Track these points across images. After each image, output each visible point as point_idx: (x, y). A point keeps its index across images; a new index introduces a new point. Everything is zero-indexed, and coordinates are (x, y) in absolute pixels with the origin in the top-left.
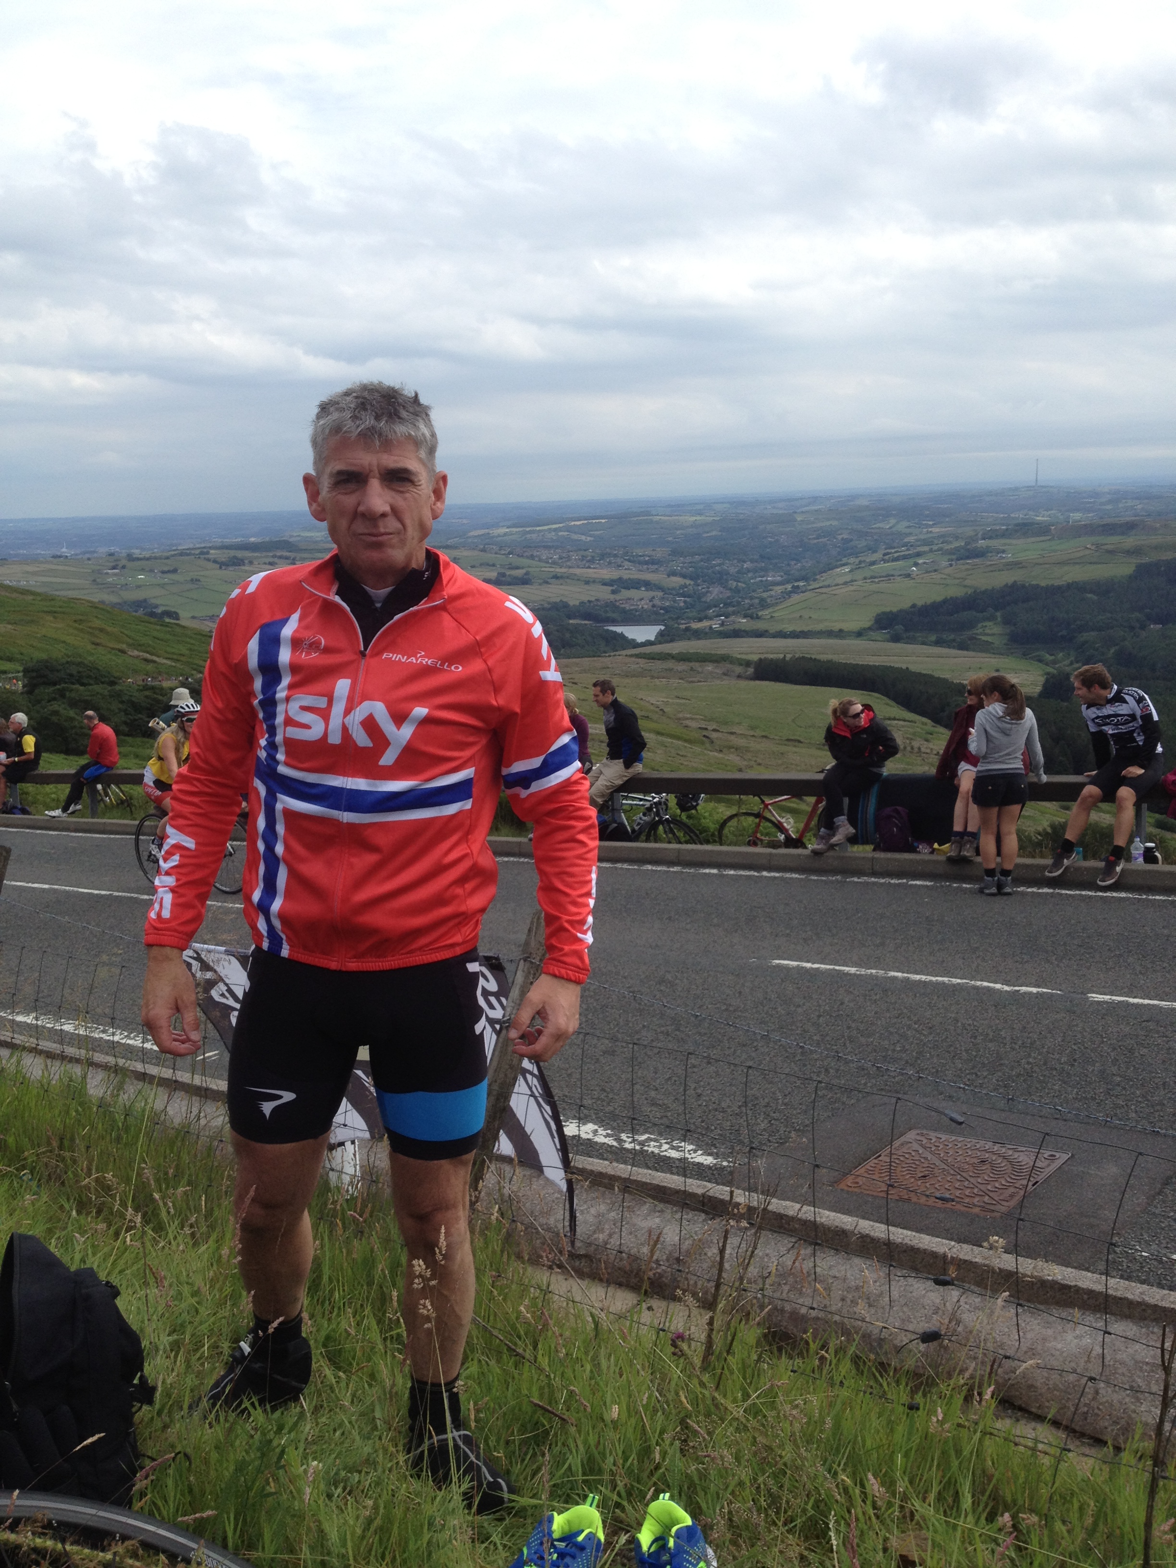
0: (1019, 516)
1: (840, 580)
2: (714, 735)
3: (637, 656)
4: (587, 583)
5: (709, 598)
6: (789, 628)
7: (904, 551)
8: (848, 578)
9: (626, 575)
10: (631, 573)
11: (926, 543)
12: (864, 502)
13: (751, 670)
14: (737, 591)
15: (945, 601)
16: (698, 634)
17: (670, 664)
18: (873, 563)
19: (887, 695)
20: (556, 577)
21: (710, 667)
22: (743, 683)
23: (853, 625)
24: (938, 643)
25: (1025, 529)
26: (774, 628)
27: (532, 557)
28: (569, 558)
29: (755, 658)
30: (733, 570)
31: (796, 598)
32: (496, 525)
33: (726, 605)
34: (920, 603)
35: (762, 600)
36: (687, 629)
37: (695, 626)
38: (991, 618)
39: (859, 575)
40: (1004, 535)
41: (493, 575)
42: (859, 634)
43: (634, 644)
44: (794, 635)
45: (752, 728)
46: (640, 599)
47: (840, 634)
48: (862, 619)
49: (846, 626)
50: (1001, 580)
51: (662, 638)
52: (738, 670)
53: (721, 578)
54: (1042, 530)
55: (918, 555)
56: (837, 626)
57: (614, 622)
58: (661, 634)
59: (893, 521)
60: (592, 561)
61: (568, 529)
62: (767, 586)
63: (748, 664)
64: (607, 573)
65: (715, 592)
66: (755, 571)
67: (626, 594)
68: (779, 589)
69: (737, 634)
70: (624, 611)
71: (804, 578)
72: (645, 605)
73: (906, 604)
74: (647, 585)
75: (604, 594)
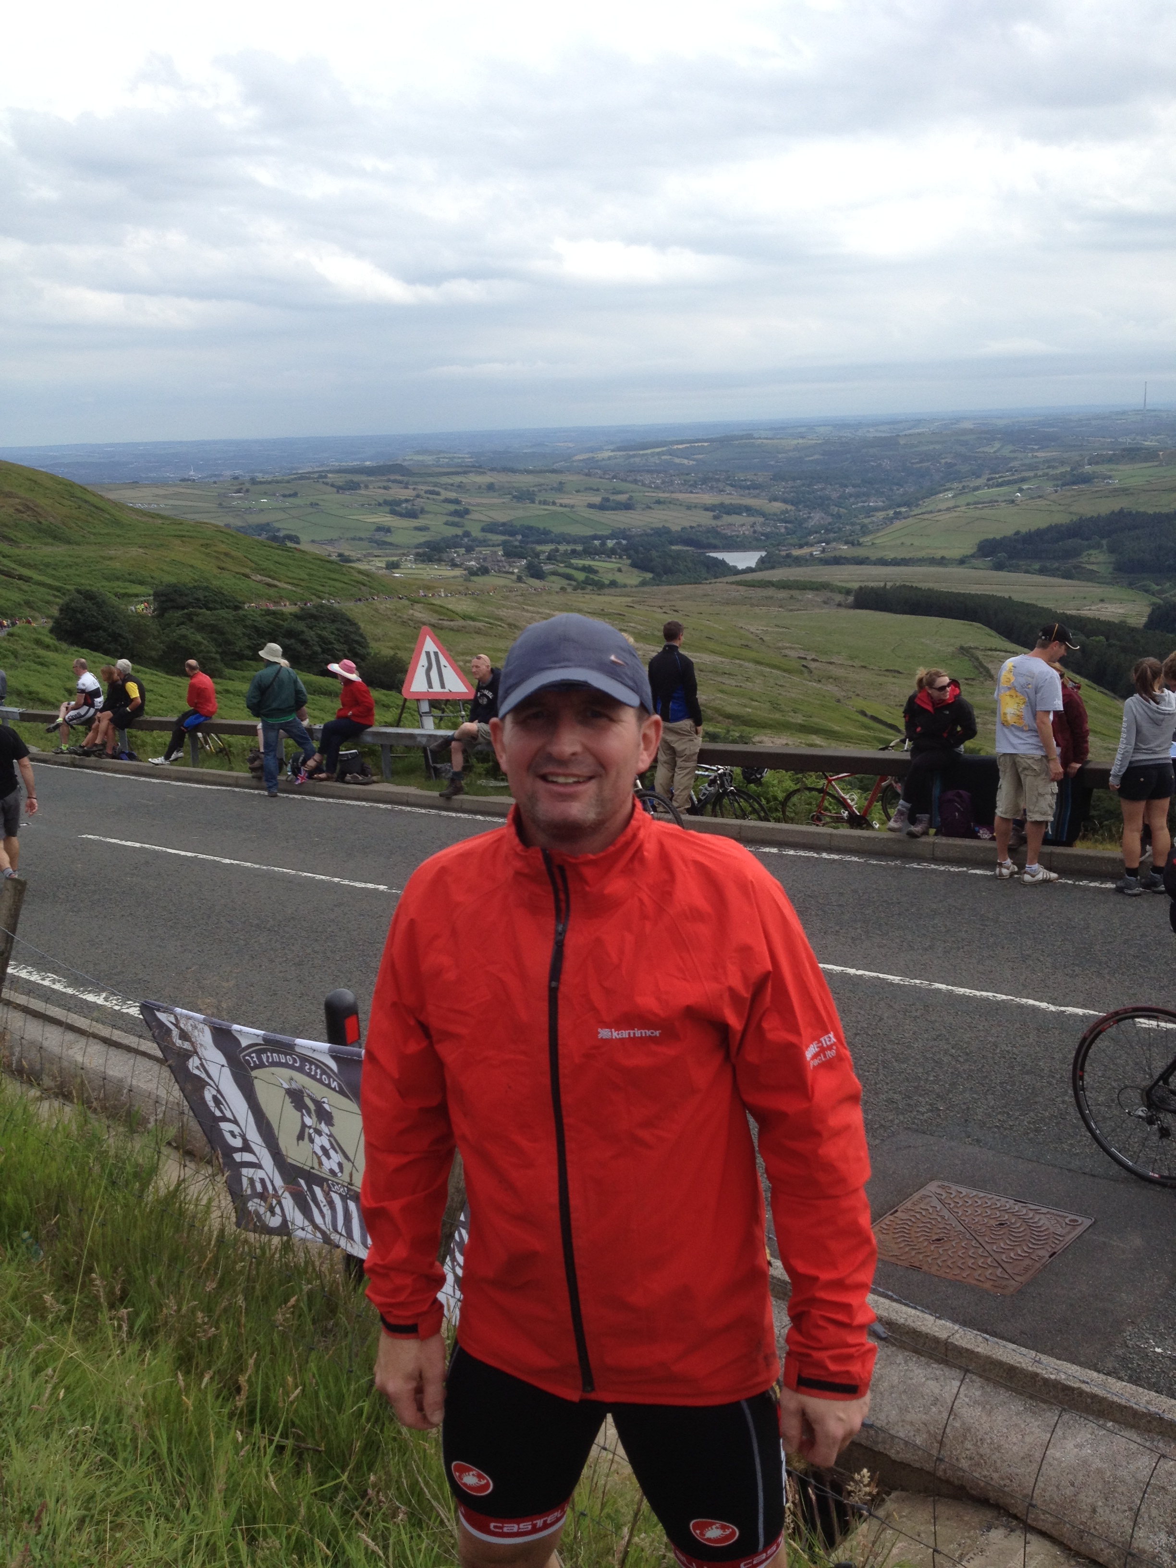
0: (1127, 441)
1: (943, 506)
2: (813, 665)
3: (738, 583)
4: (689, 508)
5: (811, 524)
6: (890, 555)
7: (1008, 475)
8: (951, 504)
9: (727, 500)
10: (732, 498)
11: (1032, 467)
12: (968, 425)
13: (851, 599)
14: (839, 516)
15: (1050, 529)
16: (798, 561)
17: (770, 592)
18: (977, 489)
19: (988, 624)
20: (658, 502)
21: (810, 595)
22: (844, 612)
23: (955, 553)
24: (1042, 571)
25: (1132, 454)
26: (874, 555)
27: (635, 482)
28: (672, 483)
29: (855, 585)
30: (835, 495)
31: (898, 524)
32: (601, 449)
33: (828, 531)
34: (1024, 530)
35: (863, 527)
36: (788, 556)
37: (796, 552)
38: (1098, 546)
39: (962, 500)
40: (1110, 460)
41: (597, 500)
42: (962, 562)
43: (735, 571)
44: (896, 562)
45: (851, 658)
46: (741, 525)
47: (942, 562)
48: (966, 546)
49: (949, 554)
50: (1105, 507)
51: (763, 564)
52: (839, 598)
53: (822, 503)
54: (1150, 455)
55: (1023, 480)
56: (939, 554)
57: (715, 548)
58: (762, 561)
59: (997, 445)
60: (695, 485)
61: (671, 453)
62: (869, 512)
63: (848, 592)
64: (709, 498)
65: (817, 518)
66: (857, 496)
67: (727, 519)
68: (881, 515)
69: (837, 561)
70: (725, 537)
71: (907, 504)
72: (746, 531)
73: (1009, 531)
74: (749, 510)
75: (705, 519)
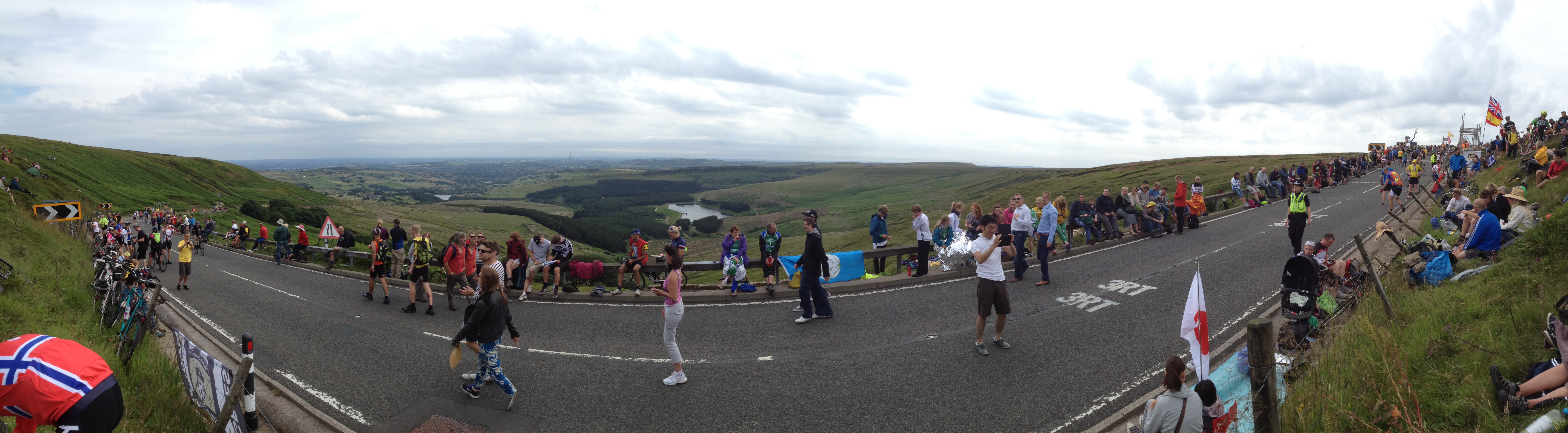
0: (566, 167)
1: (517, 184)
2: (463, 229)
3: (443, 204)
4: (431, 182)
5: (463, 188)
6: (502, 197)
7: (534, 176)
8: (519, 183)
9: (440, 180)
10: (442, 179)
11: (540, 174)
12: (523, 161)
13: (482, 209)
14: (478, 186)
15: (546, 190)
16: (459, 198)
17: (453, 207)
18: (526, 179)
19: (530, 217)
20: (422, 180)
21: (462, 208)
22: (480, 213)
23: (521, 197)
24: (545, 202)
25: (568, 170)
26: (489, 197)
27: (415, 174)
28: (426, 175)
29: (484, 206)
30: (477, 180)
31: (496, 188)
32: (405, 164)
33: (475, 190)
34: (539, 191)
35: (486, 189)
36: (456, 197)
37: (458, 196)
38: (560, 195)
39: (522, 182)
40: (562, 172)
41: (403, 179)
42: (522, 199)
43: (442, 201)
44: (503, 199)
45: (482, 227)
46: (444, 187)
47: (517, 199)
48: (523, 195)
49: (518, 197)
50: (561, 185)
51: (451, 199)
52: (479, 209)
53: (466, 182)
54: (572, 171)
55: (538, 177)
56: (516, 197)
57: (437, 194)
58: (450, 198)
59: (531, 167)
60: (433, 176)
61: (426, 166)
62: (487, 185)
63: (481, 208)
64: (435, 179)
65: (464, 186)
66: (484, 180)
67: (440, 186)
68: (491, 186)
69: (478, 198)
70: (440, 191)
71: (506, 183)
72: (446, 189)
73: (535, 191)
74: (447, 183)
75: (433, 185)
